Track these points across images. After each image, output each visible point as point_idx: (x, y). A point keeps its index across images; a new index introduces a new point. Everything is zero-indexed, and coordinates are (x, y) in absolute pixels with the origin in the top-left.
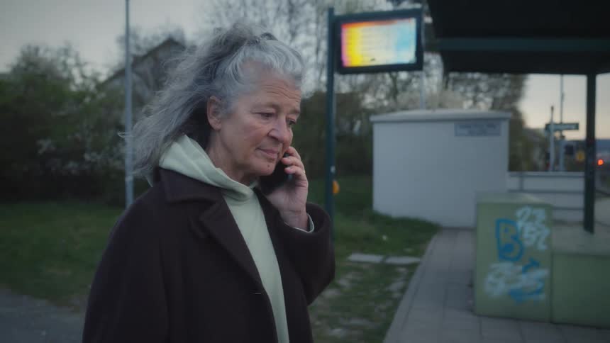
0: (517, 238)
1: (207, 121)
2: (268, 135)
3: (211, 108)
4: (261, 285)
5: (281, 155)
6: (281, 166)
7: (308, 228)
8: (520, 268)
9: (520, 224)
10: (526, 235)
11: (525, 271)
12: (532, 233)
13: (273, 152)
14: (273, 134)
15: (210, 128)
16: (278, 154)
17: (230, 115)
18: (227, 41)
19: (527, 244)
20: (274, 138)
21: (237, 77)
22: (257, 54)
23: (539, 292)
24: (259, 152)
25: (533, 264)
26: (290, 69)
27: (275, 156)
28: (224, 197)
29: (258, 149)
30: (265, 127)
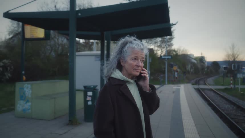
0: (24, 93)
1: (121, 64)
2: (136, 65)
3: (122, 61)
4: (137, 106)
5: (141, 71)
6: (141, 73)
7: (150, 91)
8: (25, 102)
9: (25, 89)
10: (26, 93)
11: (26, 103)
12: (27, 92)
13: (138, 70)
14: (137, 65)
15: (122, 66)
16: (140, 70)
17: (126, 62)
18: (124, 43)
19: (27, 95)
20: (137, 66)
21: (126, 52)
22: (131, 45)
23: (29, 109)
24: (134, 70)
25: (28, 101)
26: (139, 47)
27: (139, 71)
28: (126, 83)
29: (134, 69)
30: (135, 63)
